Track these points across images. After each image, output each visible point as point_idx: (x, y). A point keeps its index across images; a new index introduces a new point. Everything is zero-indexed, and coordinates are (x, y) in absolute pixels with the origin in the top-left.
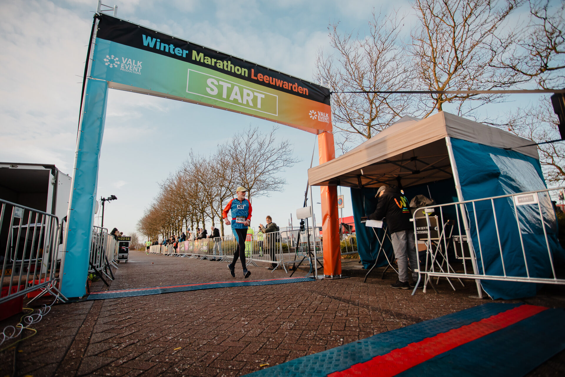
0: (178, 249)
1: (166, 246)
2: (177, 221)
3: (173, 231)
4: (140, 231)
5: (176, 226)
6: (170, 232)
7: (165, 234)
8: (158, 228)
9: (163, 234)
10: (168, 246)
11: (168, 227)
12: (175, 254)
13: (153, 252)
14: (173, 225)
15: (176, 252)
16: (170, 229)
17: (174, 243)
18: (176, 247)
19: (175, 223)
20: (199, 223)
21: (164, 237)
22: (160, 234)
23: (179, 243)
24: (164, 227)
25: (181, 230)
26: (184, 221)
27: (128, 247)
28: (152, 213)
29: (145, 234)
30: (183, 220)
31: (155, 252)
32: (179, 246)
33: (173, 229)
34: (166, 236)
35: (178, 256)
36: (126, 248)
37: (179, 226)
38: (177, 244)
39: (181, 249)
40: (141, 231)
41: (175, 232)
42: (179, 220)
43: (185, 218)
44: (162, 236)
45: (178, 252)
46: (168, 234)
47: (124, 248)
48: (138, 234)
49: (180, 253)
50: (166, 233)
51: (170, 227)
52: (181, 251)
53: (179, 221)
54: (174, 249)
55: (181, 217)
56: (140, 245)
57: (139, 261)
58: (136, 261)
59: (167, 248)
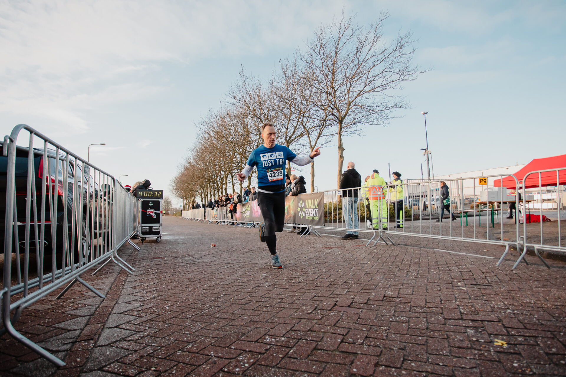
1: (215, 210)
3: (215, 191)
5: (218, 185)
6: (210, 193)
7: (203, 195)
8: (195, 189)
9: (201, 196)
11: (207, 187)
14: (214, 183)
16: (210, 190)
18: (233, 211)
19: (217, 181)
20: (251, 179)
22: (197, 195)
23: (238, 206)
24: (202, 187)
25: (226, 189)
26: (230, 176)
29: (179, 196)
30: (227, 177)
32: (238, 210)
33: (214, 188)
34: (205, 198)
36: (155, 213)
37: (222, 184)
38: (235, 206)
41: (216, 192)
42: (222, 176)
43: (231, 173)
44: (201, 199)
45: (238, 219)
46: (207, 195)
47: (152, 212)
50: (205, 194)
53: (222, 179)
54: (229, 214)
55: (224, 172)
56: (174, 210)
57: (181, 237)
58: (175, 235)
59: (216, 213)
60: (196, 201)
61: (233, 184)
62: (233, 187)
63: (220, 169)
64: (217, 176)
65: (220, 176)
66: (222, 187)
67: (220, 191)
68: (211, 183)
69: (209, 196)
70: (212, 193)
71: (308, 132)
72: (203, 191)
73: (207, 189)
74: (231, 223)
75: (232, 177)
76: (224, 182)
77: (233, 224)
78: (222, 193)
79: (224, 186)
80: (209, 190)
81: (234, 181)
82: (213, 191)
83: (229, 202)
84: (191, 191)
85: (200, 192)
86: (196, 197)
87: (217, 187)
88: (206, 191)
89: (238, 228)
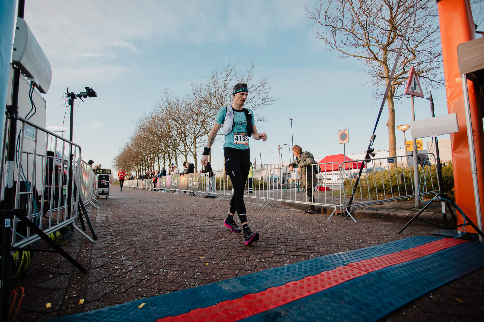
0: (158, 184)
1: (144, 181)
2: (149, 158)
3: (146, 167)
4: (114, 167)
5: (148, 163)
6: (143, 169)
7: (137, 170)
8: (131, 165)
9: (136, 170)
10: (145, 181)
11: (140, 164)
12: (153, 189)
13: (129, 186)
14: (145, 162)
15: (155, 187)
17: (152, 178)
18: (155, 182)
19: (148, 161)
20: (171, 160)
21: (136, 172)
22: (133, 170)
23: (159, 179)
24: (137, 164)
25: (154, 166)
26: (157, 157)
27: (109, 181)
28: (125, 151)
31: (131, 186)
32: (158, 181)
33: (145, 166)
34: (139, 172)
35: (158, 190)
36: (106, 183)
37: (151, 163)
38: (157, 178)
39: (162, 184)
40: (116, 167)
41: (147, 168)
43: (158, 156)
44: (135, 172)
45: (158, 187)
46: (140, 170)
47: (104, 182)
48: (113, 170)
49: (159, 187)
50: (138, 169)
51: (143, 164)
52: (161, 186)
53: (151, 159)
54: (153, 184)
55: (153, 154)
56: (114, 180)
57: (120, 197)
58: (117, 196)
59: (145, 183)
60: (132, 174)
61: (159, 163)
62: (159, 165)
63: (150, 152)
64: (148, 157)
65: (150, 158)
66: (151, 165)
67: (150, 167)
68: (143, 162)
69: (142, 170)
70: (144, 169)
71: (207, 132)
72: (137, 167)
73: (141, 166)
74: (154, 190)
75: (159, 158)
76: (153, 161)
77: (155, 190)
78: (151, 169)
79: (152, 164)
80: (142, 166)
81: (160, 161)
82: (145, 167)
83: (153, 176)
84: (128, 167)
85: (135, 167)
86: (132, 171)
87: (147, 164)
88: (140, 167)
89: (158, 193)
